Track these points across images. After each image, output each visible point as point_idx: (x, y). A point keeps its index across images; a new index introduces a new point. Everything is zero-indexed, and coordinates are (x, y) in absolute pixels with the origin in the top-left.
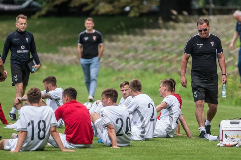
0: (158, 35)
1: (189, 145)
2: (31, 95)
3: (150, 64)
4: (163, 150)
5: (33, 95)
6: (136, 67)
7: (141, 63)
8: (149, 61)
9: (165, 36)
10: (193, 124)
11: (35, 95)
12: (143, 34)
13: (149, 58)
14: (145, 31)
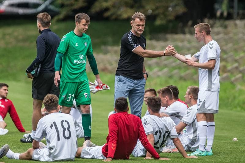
0: (182, 41)
1: (226, 157)
2: (48, 103)
3: (175, 71)
4: (199, 162)
5: (49, 103)
6: (160, 73)
7: (166, 70)
8: (174, 68)
9: (189, 42)
10: (226, 135)
11: (51, 103)
12: (166, 40)
13: (174, 64)
14: (169, 36)
